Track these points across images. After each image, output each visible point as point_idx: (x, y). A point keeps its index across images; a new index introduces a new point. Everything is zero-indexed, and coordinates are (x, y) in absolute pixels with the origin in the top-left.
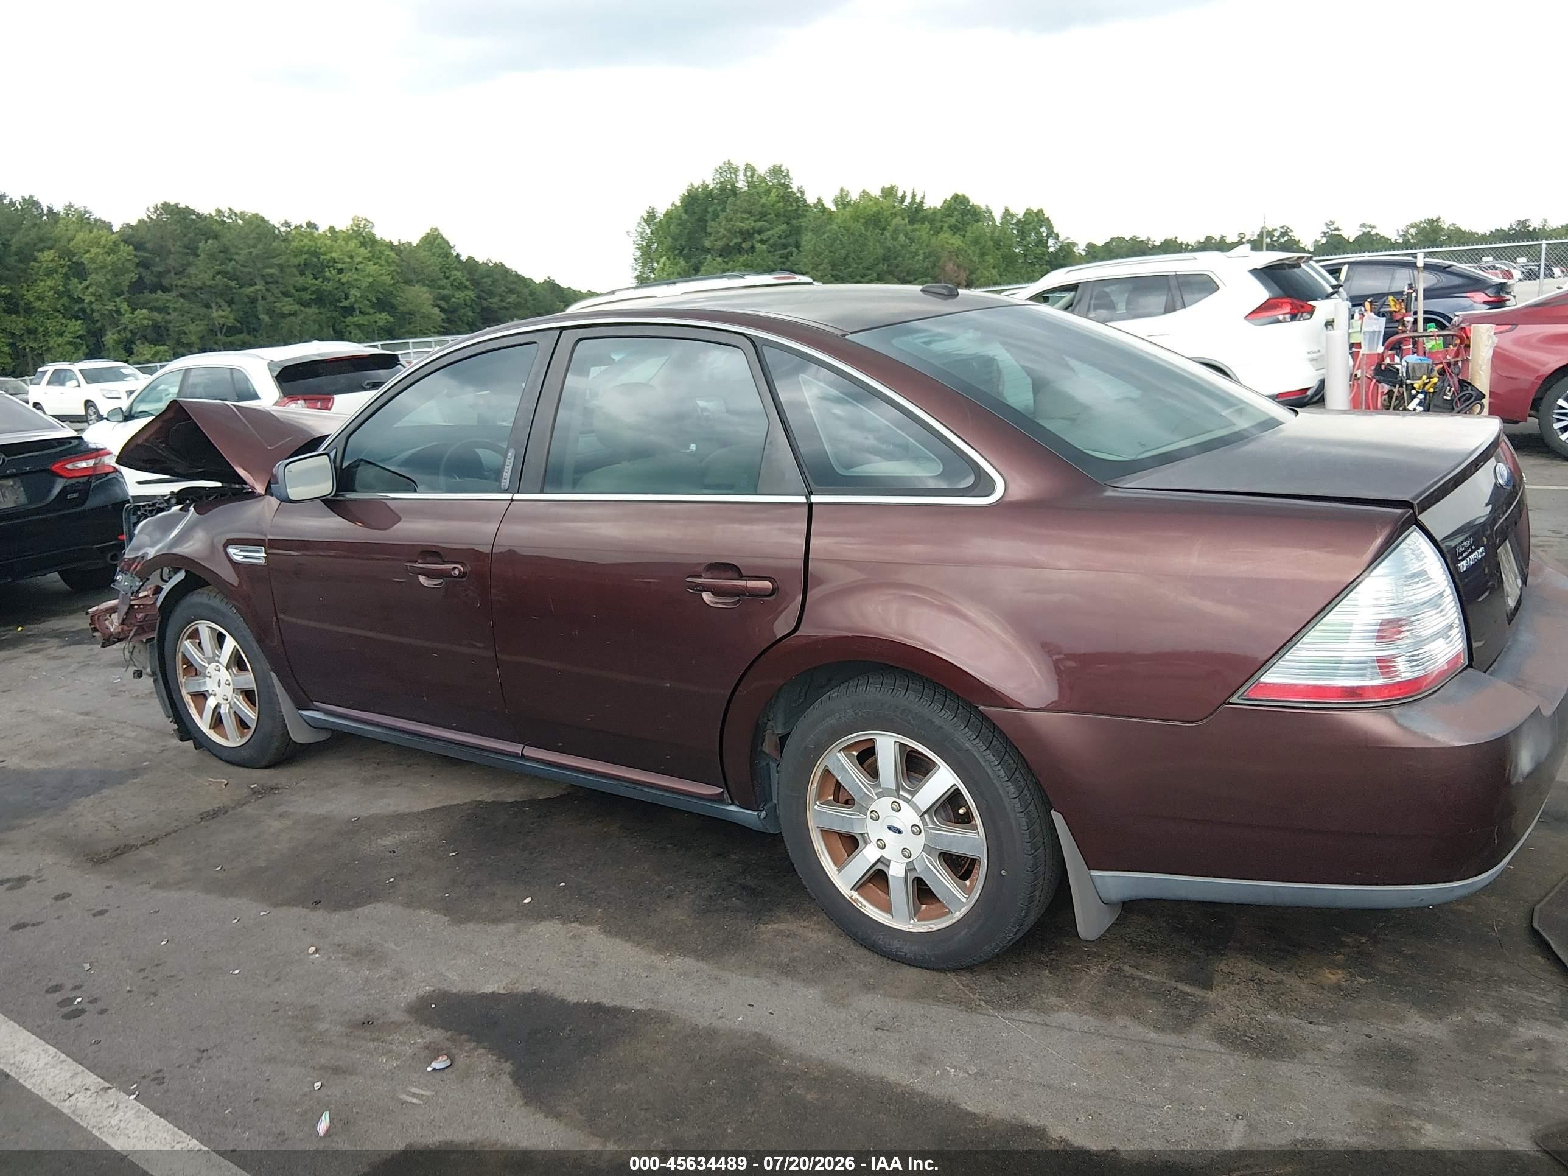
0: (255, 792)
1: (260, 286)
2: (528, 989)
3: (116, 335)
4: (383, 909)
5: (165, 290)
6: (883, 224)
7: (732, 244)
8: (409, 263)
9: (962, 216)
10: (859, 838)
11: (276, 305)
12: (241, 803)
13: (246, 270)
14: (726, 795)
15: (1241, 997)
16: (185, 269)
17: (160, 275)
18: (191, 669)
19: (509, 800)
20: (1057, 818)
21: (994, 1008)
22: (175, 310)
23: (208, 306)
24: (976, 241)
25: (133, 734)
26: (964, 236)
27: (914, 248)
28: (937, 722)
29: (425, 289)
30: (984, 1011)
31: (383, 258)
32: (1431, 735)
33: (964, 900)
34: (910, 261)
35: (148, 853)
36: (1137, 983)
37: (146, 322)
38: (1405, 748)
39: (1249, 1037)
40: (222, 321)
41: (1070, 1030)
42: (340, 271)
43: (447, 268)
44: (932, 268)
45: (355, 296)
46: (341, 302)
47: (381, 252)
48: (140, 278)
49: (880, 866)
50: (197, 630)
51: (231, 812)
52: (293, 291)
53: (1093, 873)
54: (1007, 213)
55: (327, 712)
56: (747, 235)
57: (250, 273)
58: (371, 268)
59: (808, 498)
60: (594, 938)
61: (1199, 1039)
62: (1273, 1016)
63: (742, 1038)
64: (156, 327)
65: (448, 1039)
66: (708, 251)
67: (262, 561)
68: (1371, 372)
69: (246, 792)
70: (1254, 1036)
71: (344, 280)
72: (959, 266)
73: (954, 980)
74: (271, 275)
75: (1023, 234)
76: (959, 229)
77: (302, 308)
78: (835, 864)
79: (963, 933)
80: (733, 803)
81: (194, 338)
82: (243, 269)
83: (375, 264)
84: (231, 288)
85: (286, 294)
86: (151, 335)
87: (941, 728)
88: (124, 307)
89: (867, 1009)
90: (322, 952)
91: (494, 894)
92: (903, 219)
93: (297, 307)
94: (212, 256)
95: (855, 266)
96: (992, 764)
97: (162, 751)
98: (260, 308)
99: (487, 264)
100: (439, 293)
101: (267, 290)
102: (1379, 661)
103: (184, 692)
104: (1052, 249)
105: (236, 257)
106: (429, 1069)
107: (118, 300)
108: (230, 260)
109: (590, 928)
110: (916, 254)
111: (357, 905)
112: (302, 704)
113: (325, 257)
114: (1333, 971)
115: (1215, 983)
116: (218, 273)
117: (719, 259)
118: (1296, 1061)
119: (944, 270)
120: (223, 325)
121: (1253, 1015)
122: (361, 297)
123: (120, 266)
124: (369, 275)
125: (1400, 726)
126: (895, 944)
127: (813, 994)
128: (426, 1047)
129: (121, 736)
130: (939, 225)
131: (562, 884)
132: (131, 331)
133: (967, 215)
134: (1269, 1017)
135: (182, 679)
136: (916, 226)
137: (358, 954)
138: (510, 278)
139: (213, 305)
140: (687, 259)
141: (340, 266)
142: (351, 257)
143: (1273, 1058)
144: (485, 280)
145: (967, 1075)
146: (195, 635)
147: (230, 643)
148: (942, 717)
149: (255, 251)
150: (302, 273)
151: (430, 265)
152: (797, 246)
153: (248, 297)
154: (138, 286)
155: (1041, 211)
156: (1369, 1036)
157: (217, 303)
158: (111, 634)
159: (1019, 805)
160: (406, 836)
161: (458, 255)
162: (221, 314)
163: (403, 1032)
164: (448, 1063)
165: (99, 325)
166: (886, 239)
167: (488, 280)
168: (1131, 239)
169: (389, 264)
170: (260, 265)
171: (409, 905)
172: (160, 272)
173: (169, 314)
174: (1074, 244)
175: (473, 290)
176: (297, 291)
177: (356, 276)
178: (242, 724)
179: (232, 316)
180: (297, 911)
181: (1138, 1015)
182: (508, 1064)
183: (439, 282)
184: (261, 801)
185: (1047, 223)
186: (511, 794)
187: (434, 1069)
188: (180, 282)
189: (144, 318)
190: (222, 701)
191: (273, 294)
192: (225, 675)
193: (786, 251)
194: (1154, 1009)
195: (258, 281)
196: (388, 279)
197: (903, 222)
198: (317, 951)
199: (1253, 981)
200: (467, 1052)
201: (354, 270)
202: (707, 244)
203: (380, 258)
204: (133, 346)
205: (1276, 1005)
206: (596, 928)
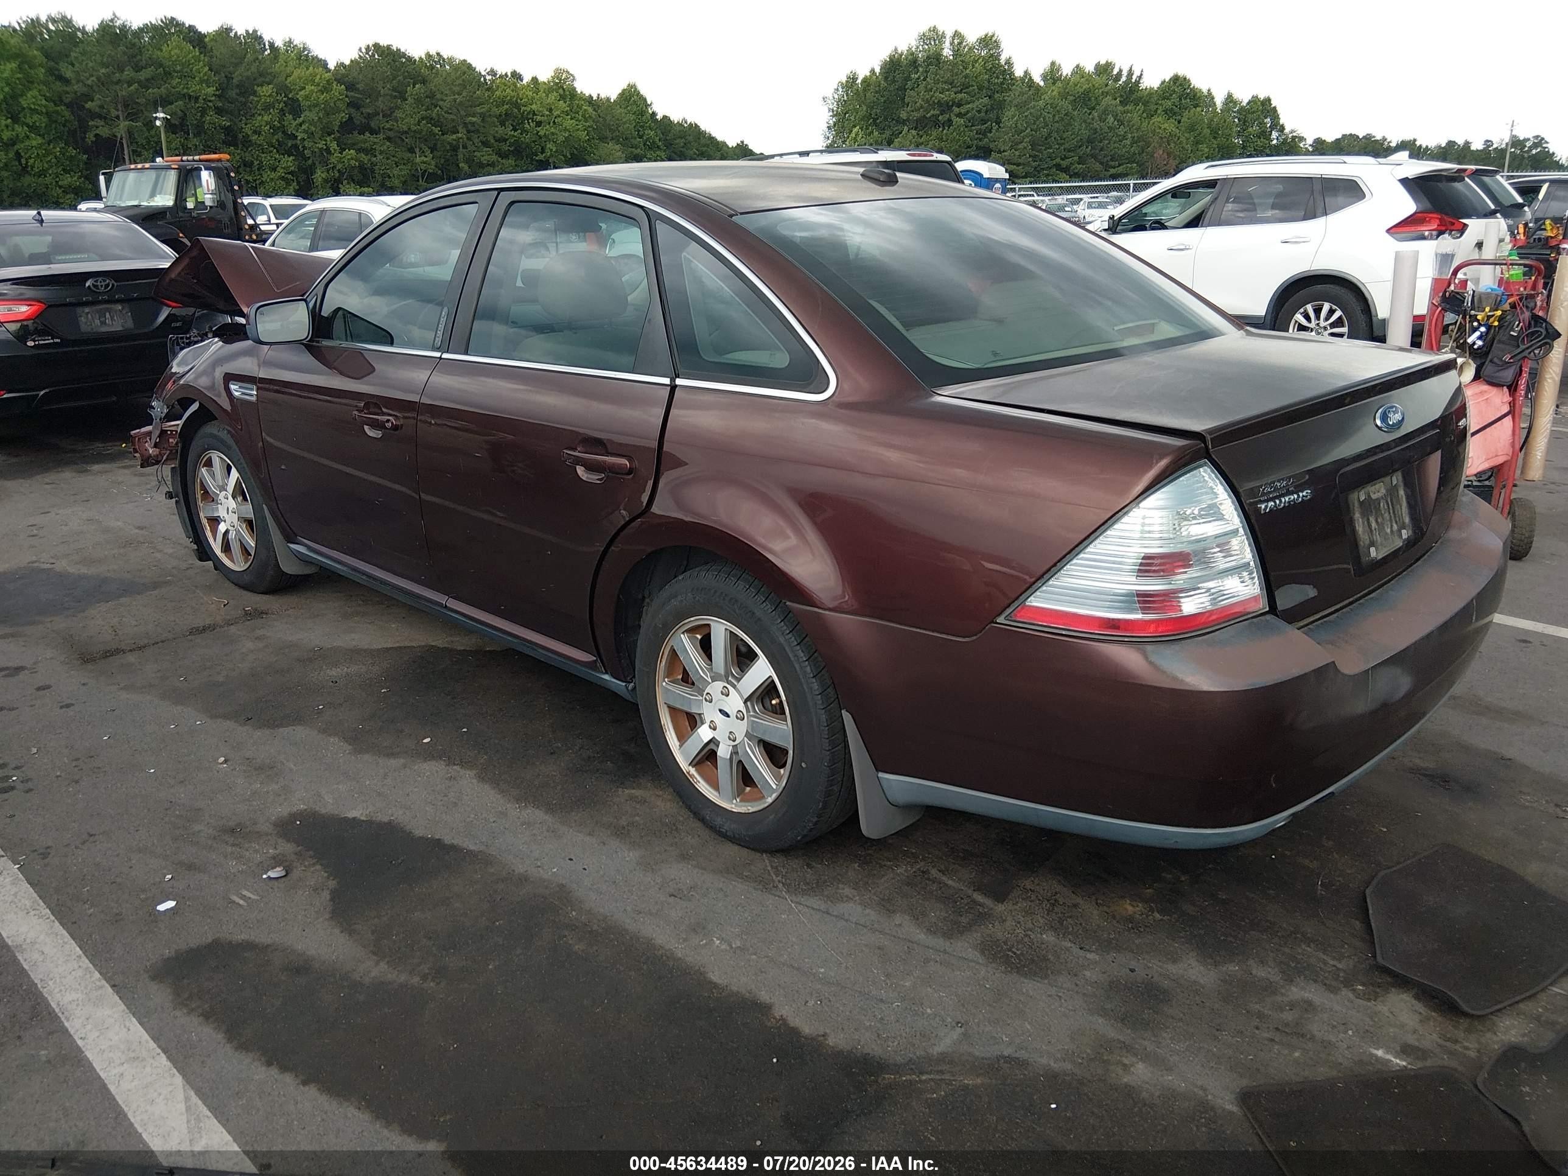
0: (246, 613)
1: (462, 134)
2: (386, 819)
3: (325, 173)
4: (300, 732)
5: (373, 132)
6: (1093, 102)
7: (928, 115)
8: (605, 120)
9: (1181, 99)
10: (697, 718)
11: (476, 153)
12: (229, 623)
13: (452, 116)
14: (599, 664)
15: (1028, 913)
16: (391, 113)
17: (369, 117)
18: (207, 495)
19: (459, 648)
20: (846, 716)
21: (788, 891)
22: (381, 153)
23: (411, 150)
24: (1191, 128)
25: (171, 551)
26: (1179, 122)
27: (1121, 131)
28: (758, 613)
29: (618, 147)
30: (778, 893)
31: (580, 113)
32: (1180, 676)
33: (774, 787)
34: (1116, 145)
35: (131, 658)
36: (935, 887)
37: (353, 162)
38: (1156, 687)
39: (1013, 952)
40: (423, 167)
41: (847, 921)
42: (539, 124)
43: (641, 127)
44: (1139, 154)
45: (551, 150)
46: (537, 155)
47: (579, 107)
48: (351, 118)
49: (712, 746)
50: (210, 458)
51: (218, 629)
52: (492, 141)
53: (881, 775)
54: (1230, 99)
55: (309, 548)
56: (946, 107)
57: (453, 120)
58: (569, 123)
59: (673, 380)
60: (468, 782)
61: (965, 948)
62: (1049, 937)
63: (546, 888)
64: (362, 168)
65: (296, 854)
66: (904, 122)
67: (254, 399)
68: (1439, 299)
69: (240, 612)
70: (1018, 952)
71: (542, 133)
72: (1169, 154)
73: (767, 861)
74: (473, 124)
75: (1244, 123)
76: (1175, 114)
77: (500, 159)
78: (679, 740)
79: (771, 817)
80: (606, 673)
81: (396, 182)
82: (446, 115)
83: (571, 119)
84: (435, 135)
85: (485, 144)
86: (358, 176)
87: (759, 619)
88: (334, 146)
89: (673, 877)
90: (229, 763)
91: (402, 731)
92: (1115, 99)
93: (494, 157)
94: (418, 101)
95: (1057, 146)
96: (801, 660)
97: (188, 569)
98: (460, 156)
99: (681, 125)
100: (632, 152)
101: (469, 139)
102: (1138, 595)
103: (202, 515)
104: (1275, 142)
105: (441, 103)
106: (265, 876)
107: (328, 139)
108: (436, 107)
109: (468, 772)
110: (1124, 137)
111: (281, 726)
112: (290, 538)
113: (525, 108)
114: (1134, 903)
115: (1010, 897)
116: (423, 119)
117: (914, 132)
118: (1046, 981)
119: (1152, 156)
120: (425, 171)
121: (1029, 933)
122: (556, 151)
123: (332, 105)
124: (566, 130)
125: (1151, 663)
126: (719, 821)
127: (632, 856)
128: (274, 858)
129: (161, 551)
130: (1153, 107)
131: (465, 730)
132: (339, 171)
133: (1186, 99)
134: (1044, 936)
135: (200, 504)
136: (1129, 107)
137: (260, 769)
138: (703, 141)
139: (417, 150)
140: (882, 131)
141: (539, 118)
142: (551, 110)
143: (1025, 975)
144: (677, 141)
145: (728, 948)
146: (209, 464)
147: (235, 475)
148: (763, 609)
149: (459, 99)
150: (503, 124)
151: (625, 123)
152: (998, 122)
153: (449, 143)
154: (348, 126)
155: (1268, 100)
156: (1132, 971)
157: (421, 149)
158: (150, 456)
159: (820, 702)
160: (354, 669)
161: (654, 114)
162: (424, 160)
163: (262, 841)
164: (283, 873)
165: (310, 162)
166: (1093, 119)
167: (681, 142)
168: (1364, 137)
169: (586, 121)
170: (463, 113)
171: (324, 731)
172: (369, 114)
173: (375, 156)
174: (1302, 139)
175: (665, 151)
176: (496, 141)
177: (553, 130)
178: (245, 551)
179: (433, 163)
180: (229, 724)
181: (917, 916)
182: (334, 882)
183: (632, 140)
184: (248, 623)
185: (1273, 113)
186: (461, 643)
187: (269, 877)
188: (388, 126)
189: (352, 159)
190: (230, 528)
191: (474, 144)
192: (232, 504)
193: (984, 127)
194: (938, 913)
195: (460, 129)
196: (583, 135)
197: (1114, 102)
198: (226, 761)
199: (1048, 901)
200: (305, 866)
201: (551, 124)
202: (904, 115)
203: (577, 113)
204: (340, 186)
205: (1058, 927)
206: (472, 773)
